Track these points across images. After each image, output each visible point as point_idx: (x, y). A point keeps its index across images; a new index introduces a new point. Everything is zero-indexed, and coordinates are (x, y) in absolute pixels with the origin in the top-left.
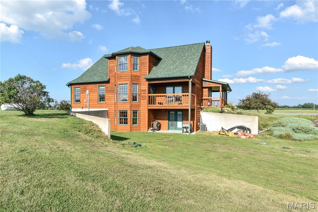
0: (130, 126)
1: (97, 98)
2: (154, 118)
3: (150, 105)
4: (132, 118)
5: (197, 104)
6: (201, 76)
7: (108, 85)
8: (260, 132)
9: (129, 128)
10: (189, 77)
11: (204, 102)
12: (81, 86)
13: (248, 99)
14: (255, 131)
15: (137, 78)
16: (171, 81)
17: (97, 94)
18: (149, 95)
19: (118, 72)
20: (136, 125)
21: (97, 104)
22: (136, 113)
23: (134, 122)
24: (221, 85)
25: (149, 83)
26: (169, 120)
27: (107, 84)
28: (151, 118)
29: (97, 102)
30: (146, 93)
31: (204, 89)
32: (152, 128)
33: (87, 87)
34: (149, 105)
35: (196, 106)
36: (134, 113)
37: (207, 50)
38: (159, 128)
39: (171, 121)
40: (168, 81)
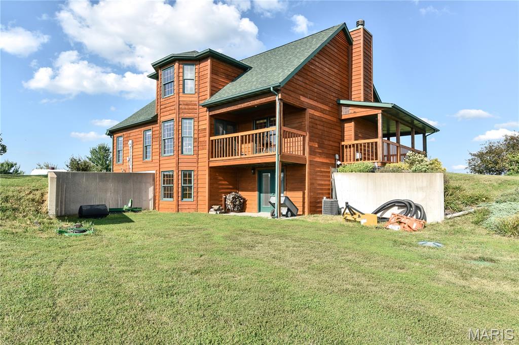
0: (175, 201)
1: (142, 153)
2: (231, 187)
3: (214, 159)
4: (180, 186)
5: (310, 154)
6: (334, 94)
7: (156, 127)
8: (448, 216)
9: (175, 206)
10: (272, 89)
11: (347, 152)
12: (124, 133)
13: (491, 151)
14: (435, 212)
15: (190, 107)
16: (246, 104)
17: (142, 146)
18: (212, 138)
19: (162, 100)
20: (189, 200)
21: (141, 163)
22: (190, 175)
23: (186, 193)
24: (380, 111)
25: (211, 113)
26: (260, 192)
27: (154, 126)
28: (221, 187)
29: (142, 159)
30: (206, 135)
31: (346, 125)
32: (216, 207)
33: (131, 135)
34: (211, 159)
35: (309, 157)
36: (185, 176)
37: (354, 39)
38: (242, 206)
39: (265, 193)
40: (240, 105)
